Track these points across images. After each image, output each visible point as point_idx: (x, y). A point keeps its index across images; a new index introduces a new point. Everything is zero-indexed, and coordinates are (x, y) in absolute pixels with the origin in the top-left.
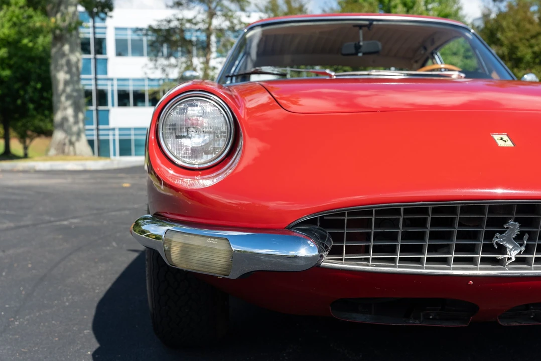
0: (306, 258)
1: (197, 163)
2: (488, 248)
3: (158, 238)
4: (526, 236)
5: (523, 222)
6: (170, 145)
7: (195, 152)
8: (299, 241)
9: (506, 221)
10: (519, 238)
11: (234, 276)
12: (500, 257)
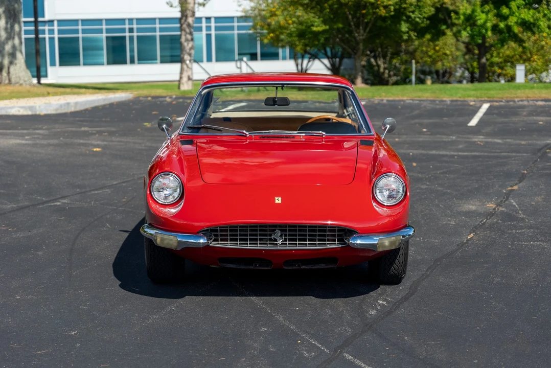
0: (203, 243)
1: (167, 202)
2: (270, 240)
3: (152, 235)
4: (283, 235)
5: (281, 231)
6: (156, 195)
7: (166, 198)
8: (200, 237)
9: (275, 230)
10: (281, 236)
11: (179, 249)
12: (275, 243)
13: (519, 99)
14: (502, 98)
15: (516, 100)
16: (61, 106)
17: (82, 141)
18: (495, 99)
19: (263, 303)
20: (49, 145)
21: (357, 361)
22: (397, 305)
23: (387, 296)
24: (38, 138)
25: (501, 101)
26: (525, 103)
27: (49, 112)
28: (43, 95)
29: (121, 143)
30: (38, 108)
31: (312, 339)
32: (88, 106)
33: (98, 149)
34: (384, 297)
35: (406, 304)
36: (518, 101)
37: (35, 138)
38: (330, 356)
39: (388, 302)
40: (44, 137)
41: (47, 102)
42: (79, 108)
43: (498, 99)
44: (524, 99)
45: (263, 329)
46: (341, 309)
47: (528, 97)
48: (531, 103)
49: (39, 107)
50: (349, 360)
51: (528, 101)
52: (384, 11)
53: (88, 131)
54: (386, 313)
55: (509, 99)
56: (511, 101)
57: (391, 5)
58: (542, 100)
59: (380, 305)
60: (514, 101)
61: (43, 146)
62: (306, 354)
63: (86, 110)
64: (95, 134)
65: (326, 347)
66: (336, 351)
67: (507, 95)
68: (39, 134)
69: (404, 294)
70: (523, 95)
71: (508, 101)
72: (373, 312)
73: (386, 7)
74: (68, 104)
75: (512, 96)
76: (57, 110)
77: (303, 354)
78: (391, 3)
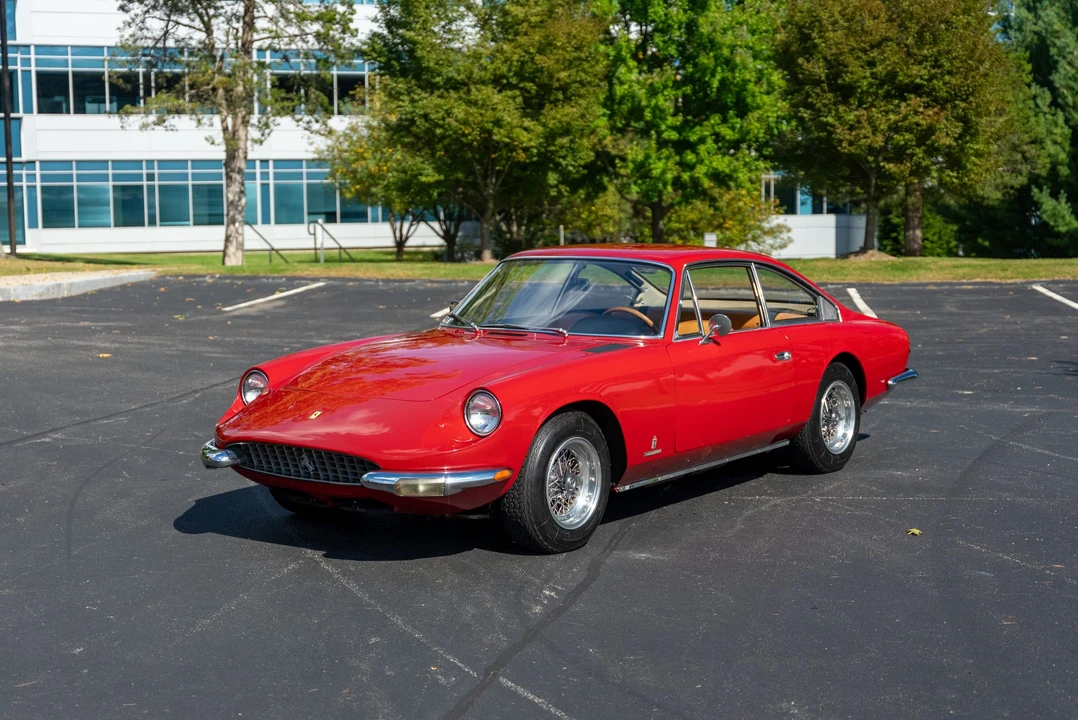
16: (48, 289)
17: (80, 343)
19: (370, 598)
20: (30, 348)
21: (520, 690)
22: (572, 596)
23: (556, 583)
24: (14, 338)
27: (30, 298)
28: (20, 272)
29: (141, 346)
30: (12, 292)
31: (449, 654)
32: (88, 289)
33: (106, 355)
34: (551, 584)
35: (585, 594)
37: (9, 337)
38: (479, 682)
39: (558, 592)
40: (23, 336)
41: (26, 282)
42: (75, 292)
45: (373, 640)
46: (489, 605)
49: (15, 290)
50: (508, 689)
52: (524, 156)
53: (90, 327)
54: (556, 611)
57: (533, 147)
59: (546, 597)
61: (21, 350)
62: (442, 680)
63: (85, 295)
64: (100, 332)
65: (472, 668)
66: (487, 674)
68: (14, 331)
69: (580, 579)
72: (538, 609)
73: (526, 150)
74: (59, 285)
75: (704, 282)
76: (41, 295)
77: (437, 679)
78: (532, 144)
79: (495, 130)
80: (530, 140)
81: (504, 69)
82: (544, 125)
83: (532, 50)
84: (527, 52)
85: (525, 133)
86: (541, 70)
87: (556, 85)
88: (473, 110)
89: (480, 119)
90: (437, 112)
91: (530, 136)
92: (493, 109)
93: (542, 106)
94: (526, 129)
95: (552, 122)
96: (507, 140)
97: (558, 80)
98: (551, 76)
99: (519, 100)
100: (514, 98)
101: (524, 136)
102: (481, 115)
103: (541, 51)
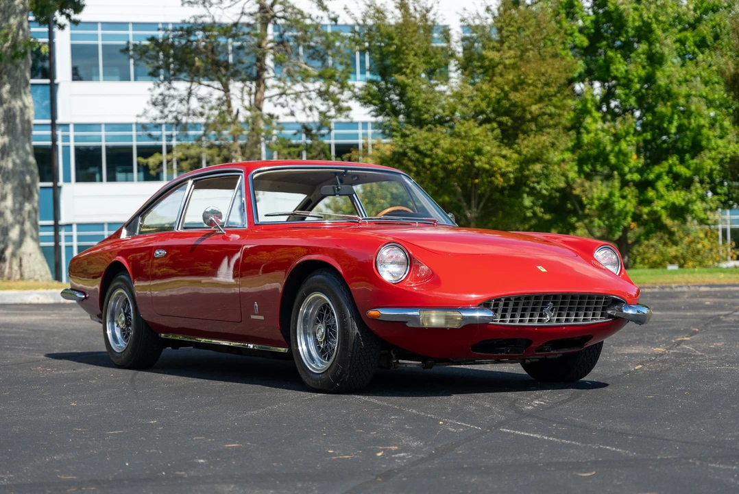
13: (676, 285)
14: (655, 284)
15: (673, 285)
18: (646, 285)
21: (518, 432)
22: (558, 404)
23: (544, 399)
25: (655, 288)
26: (685, 289)
31: (456, 422)
34: (540, 400)
35: (570, 403)
36: (676, 287)
38: (483, 431)
39: (546, 403)
43: (649, 285)
44: (683, 284)
45: (393, 417)
47: (689, 282)
48: (692, 289)
50: (508, 432)
51: (689, 287)
52: (502, 180)
54: (545, 409)
55: (664, 285)
56: (666, 287)
57: (510, 172)
58: (706, 286)
59: (536, 404)
60: (671, 288)
62: (452, 430)
65: (476, 426)
66: (489, 428)
67: (661, 280)
69: (564, 398)
70: (680, 280)
71: (663, 288)
72: (529, 407)
73: (503, 175)
75: (668, 281)
77: (449, 429)
78: (510, 169)
79: (477, 158)
80: (508, 166)
81: (484, 105)
82: (519, 153)
83: (506, 88)
84: (502, 90)
85: (502, 159)
86: (514, 105)
87: (529, 116)
88: (457, 141)
89: (463, 148)
90: (426, 144)
91: (508, 163)
92: (474, 140)
93: (516, 136)
94: (504, 157)
95: (526, 149)
96: (487, 166)
97: (531, 113)
98: (524, 110)
99: (498, 131)
100: (493, 130)
101: (502, 163)
102: (464, 145)
103: (515, 88)
